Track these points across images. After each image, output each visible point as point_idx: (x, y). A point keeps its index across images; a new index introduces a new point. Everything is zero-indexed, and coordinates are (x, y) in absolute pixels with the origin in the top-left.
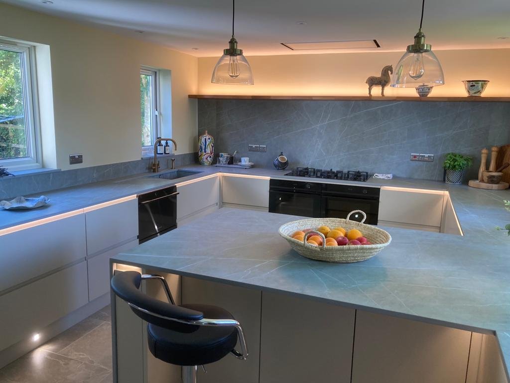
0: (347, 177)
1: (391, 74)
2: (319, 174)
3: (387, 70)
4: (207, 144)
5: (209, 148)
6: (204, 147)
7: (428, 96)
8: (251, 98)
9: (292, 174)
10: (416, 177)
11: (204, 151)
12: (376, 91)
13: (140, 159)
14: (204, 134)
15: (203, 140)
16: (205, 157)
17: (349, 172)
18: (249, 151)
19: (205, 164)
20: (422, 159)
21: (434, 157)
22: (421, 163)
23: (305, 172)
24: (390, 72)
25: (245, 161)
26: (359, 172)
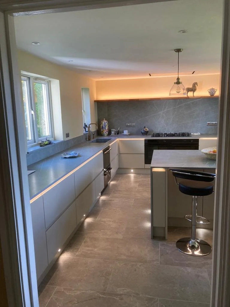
0: (179, 135)
1: (197, 86)
2: (165, 135)
3: (195, 84)
4: (106, 125)
5: (107, 127)
6: (104, 127)
7: (214, 95)
8: (128, 100)
9: (153, 136)
10: (210, 133)
11: (104, 129)
12: (190, 94)
13: (83, 134)
14: (103, 120)
15: (104, 123)
16: (105, 132)
17: (179, 133)
18: (126, 127)
19: (105, 135)
20: (213, 125)
21: (217, 123)
22: (212, 126)
23: (158, 135)
24: (196, 85)
25: (126, 132)
26: (183, 133)
